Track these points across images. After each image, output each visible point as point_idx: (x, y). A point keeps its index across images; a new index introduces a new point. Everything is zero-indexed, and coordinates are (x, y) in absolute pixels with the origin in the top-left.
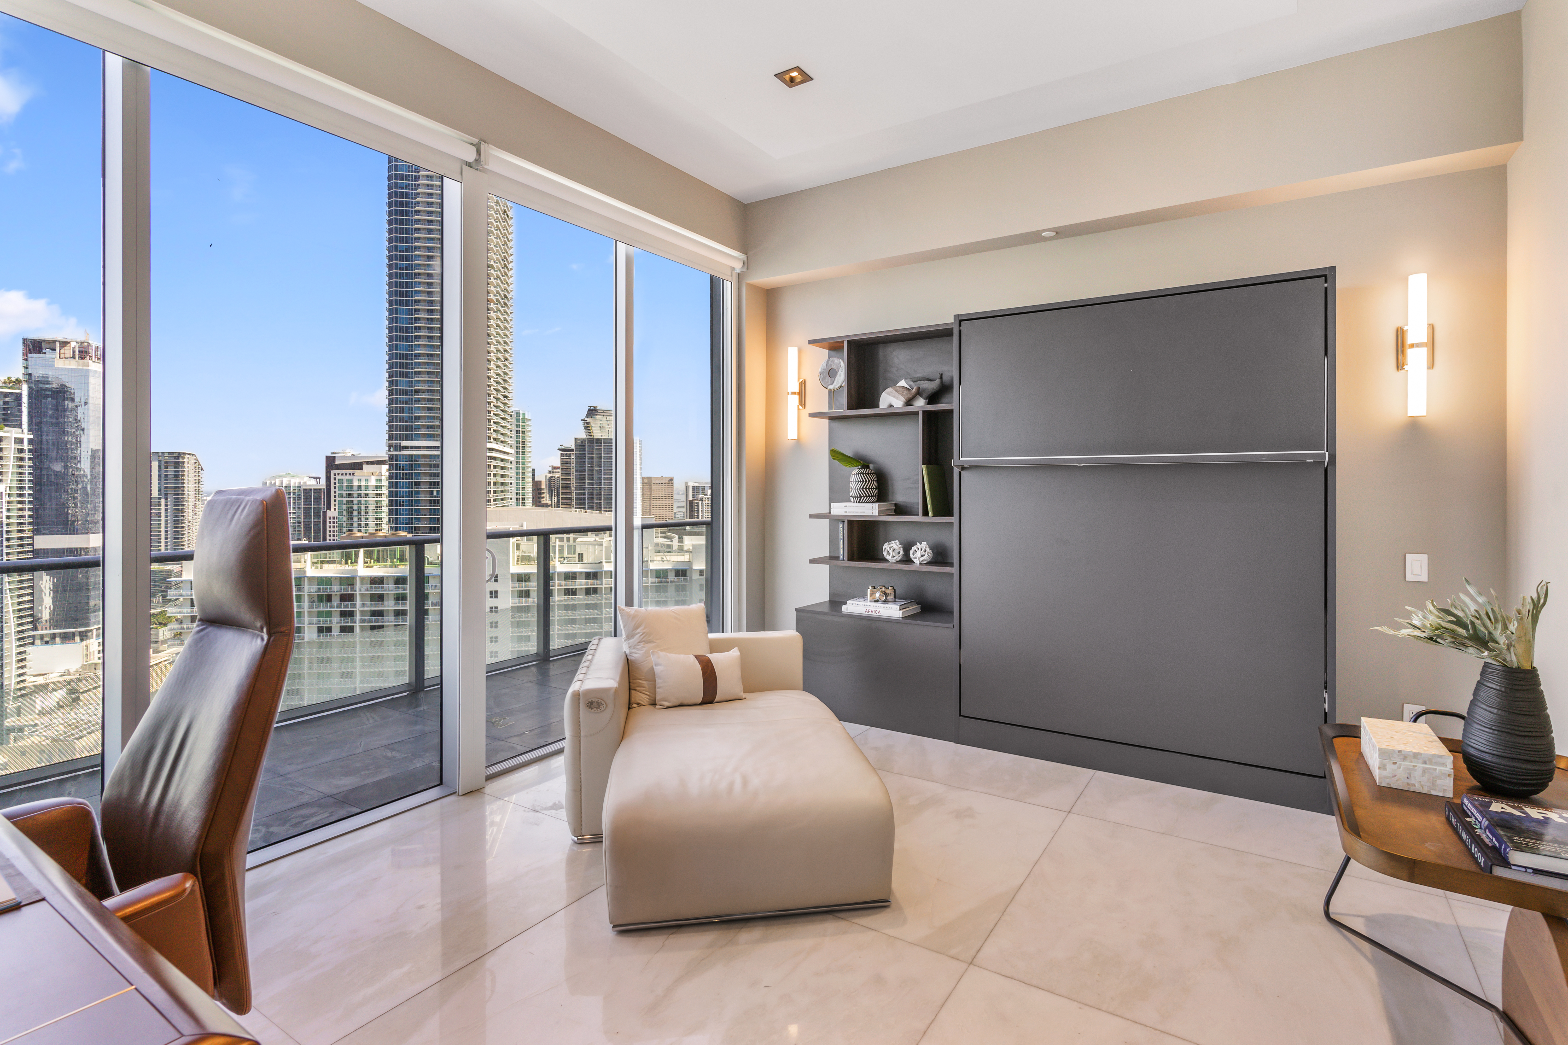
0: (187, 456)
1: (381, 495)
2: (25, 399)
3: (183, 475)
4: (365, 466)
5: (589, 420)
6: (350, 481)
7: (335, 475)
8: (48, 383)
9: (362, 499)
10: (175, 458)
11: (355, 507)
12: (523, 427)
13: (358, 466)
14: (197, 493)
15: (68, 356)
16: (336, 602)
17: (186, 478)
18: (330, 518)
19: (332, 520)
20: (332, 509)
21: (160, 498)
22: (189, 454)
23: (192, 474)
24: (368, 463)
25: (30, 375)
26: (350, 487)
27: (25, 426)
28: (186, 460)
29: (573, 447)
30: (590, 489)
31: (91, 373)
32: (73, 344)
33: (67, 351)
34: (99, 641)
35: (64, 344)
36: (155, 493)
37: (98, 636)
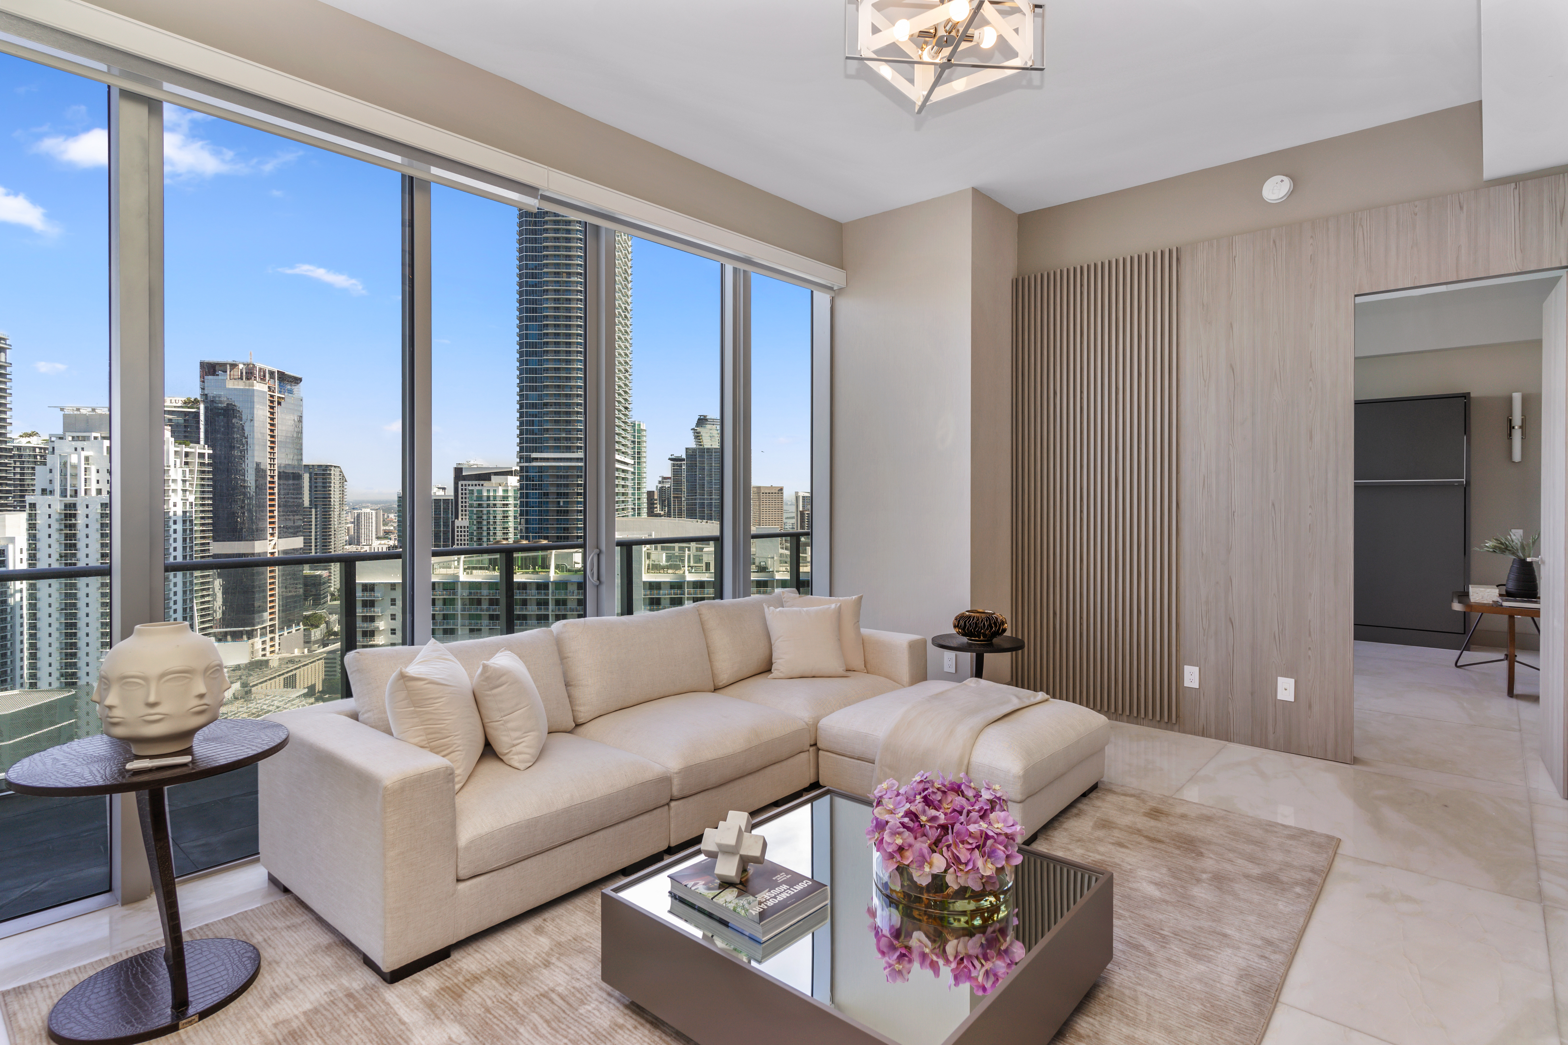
0: (333, 469)
1: (507, 505)
2: (202, 418)
3: (330, 487)
4: (493, 477)
5: (699, 429)
6: (480, 492)
7: (462, 485)
8: (221, 402)
9: (491, 509)
10: (324, 470)
11: (485, 517)
12: (639, 437)
13: (486, 477)
14: (342, 504)
15: (237, 377)
16: (485, 606)
17: (332, 489)
18: (458, 527)
19: (459, 529)
20: (460, 519)
21: (311, 508)
22: (335, 467)
23: (337, 486)
24: (496, 474)
25: (206, 395)
26: (480, 498)
27: (202, 442)
28: (332, 472)
29: (684, 456)
30: (700, 499)
31: (256, 393)
32: (241, 366)
33: (236, 373)
34: (263, 639)
35: (234, 366)
36: (307, 503)
37: (262, 636)
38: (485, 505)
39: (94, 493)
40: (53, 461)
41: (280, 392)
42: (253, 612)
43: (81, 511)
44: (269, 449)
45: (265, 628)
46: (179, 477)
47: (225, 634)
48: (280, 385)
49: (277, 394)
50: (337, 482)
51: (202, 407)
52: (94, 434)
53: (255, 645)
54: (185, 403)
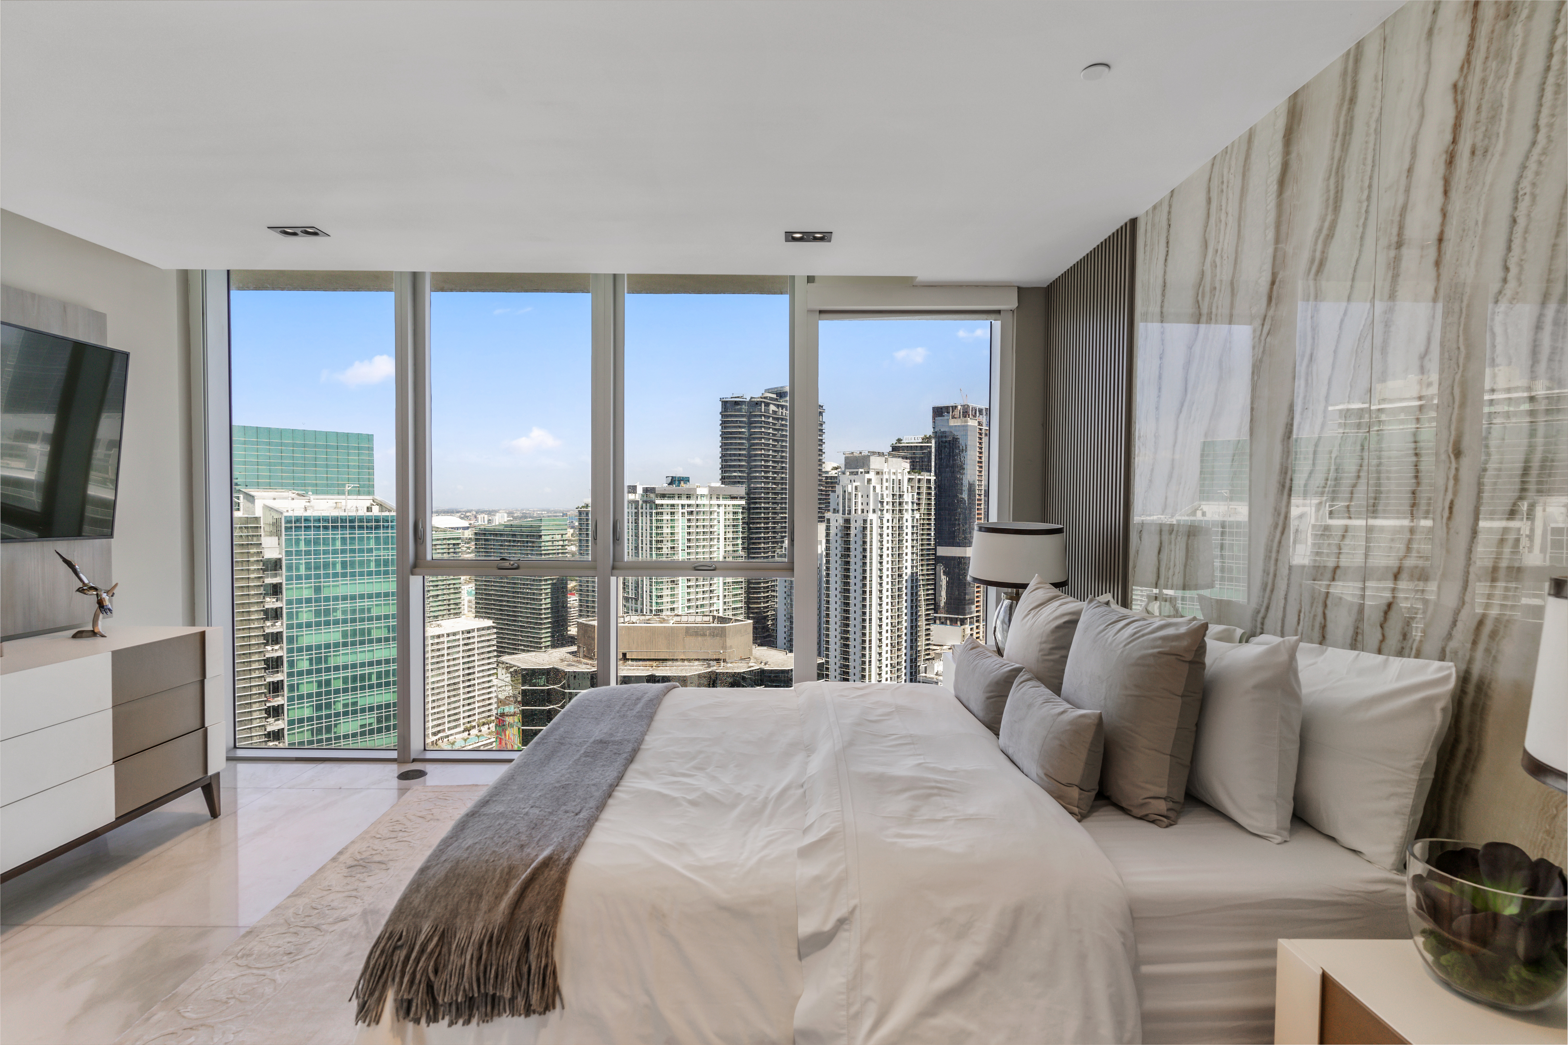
2: (933, 450)
8: (946, 436)
15: (957, 415)
25: (936, 431)
27: (933, 470)
31: (969, 428)
32: (959, 407)
33: (956, 413)
34: (971, 627)
35: (955, 408)
37: (971, 623)
39: (859, 512)
40: (839, 490)
41: (987, 425)
42: (965, 605)
44: (977, 473)
45: (972, 618)
47: (945, 619)
48: (986, 420)
49: (984, 428)
51: (933, 441)
53: (966, 630)
54: (922, 439)
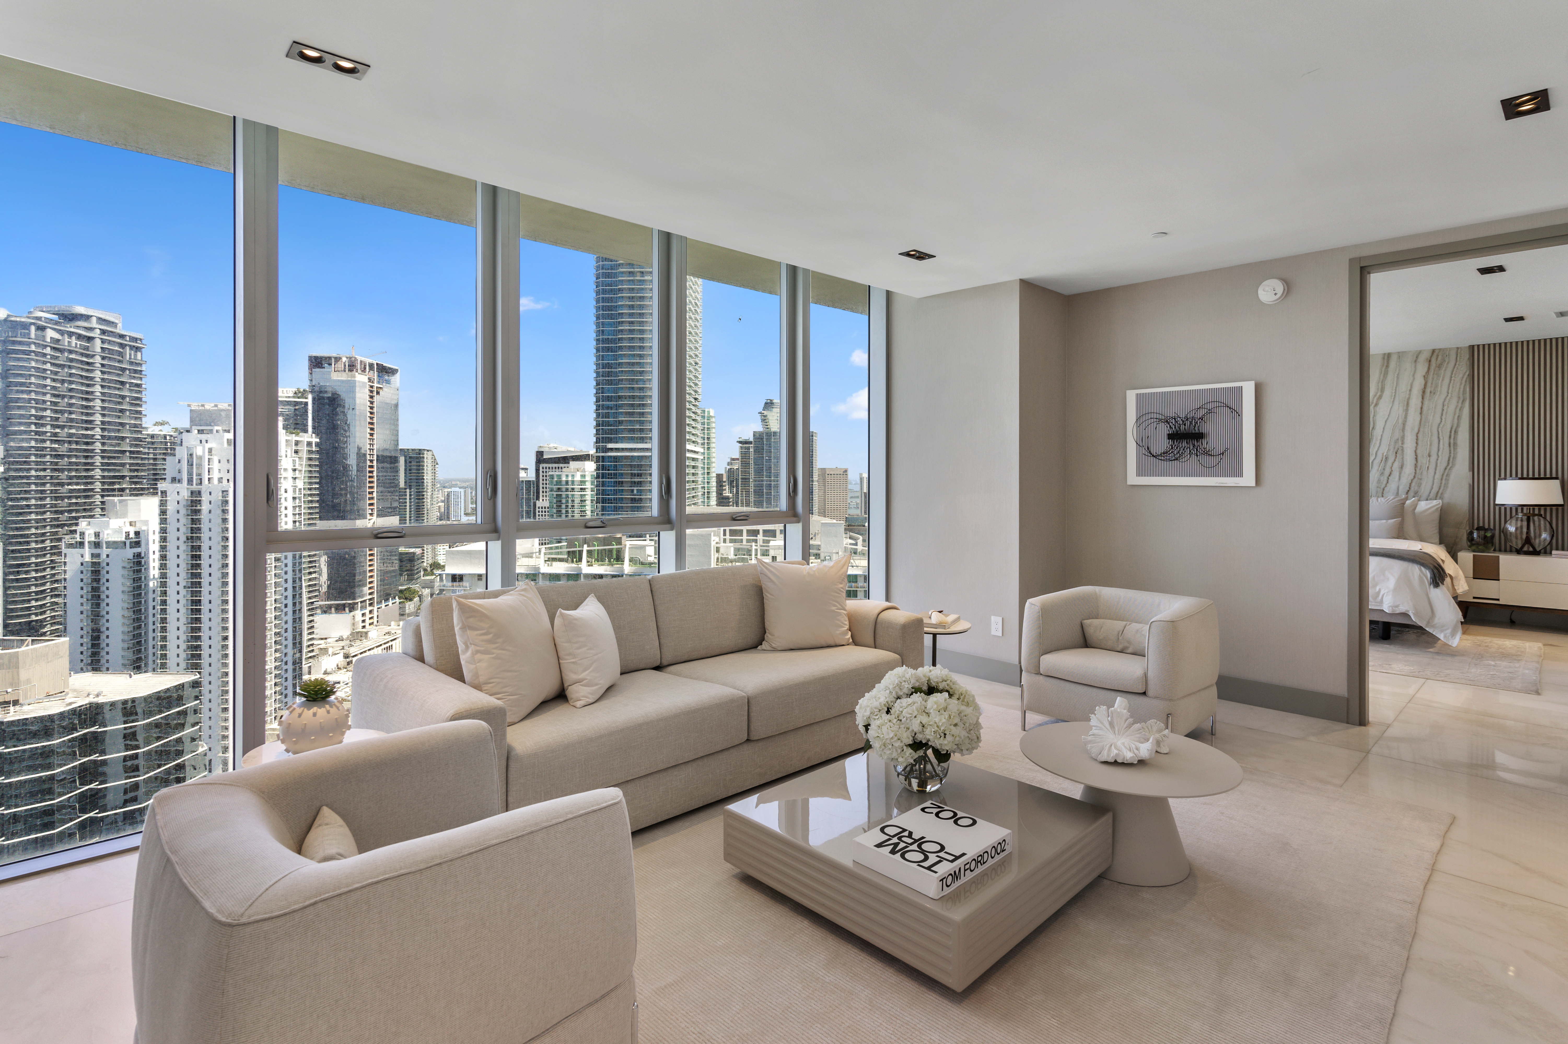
0: (425, 452)
1: (585, 489)
2: (310, 407)
3: (424, 468)
4: (571, 461)
5: (765, 413)
6: (559, 476)
7: (543, 468)
8: (326, 392)
9: (569, 493)
10: (417, 453)
11: (564, 501)
12: (708, 424)
13: (564, 460)
14: (434, 485)
15: (341, 369)
17: (425, 470)
18: (539, 508)
19: (540, 510)
20: (541, 500)
21: (406, 489)
22: (428, 451)
23: (430, 468)
24: (574, 458)
25: (314, 386)
26: (559, 482)
27: (310, 429)
28: (425, 456)
29: (752, 439)
30: (767, 481)
31: (357, 384)
32: (344, 359)
33: (340, 366)
34: (363, 612)
35: (338, 359)
36: (402, 484)
37: (362, 608)
38: (564, 490)
39: (216, 481)
40: (181, 452)
41: (379, 382)
42: (354, 587)
43: (205, 498)
44: (368, 436)
45: (365, 601)
46: (290, 467)
47: (330, 607)
48: (379, 376)
49: (376, 385)
50: (430, 465)
51: (310, 397)
52: (216, 428)
53: (356, 616)
54: (295, 393)
